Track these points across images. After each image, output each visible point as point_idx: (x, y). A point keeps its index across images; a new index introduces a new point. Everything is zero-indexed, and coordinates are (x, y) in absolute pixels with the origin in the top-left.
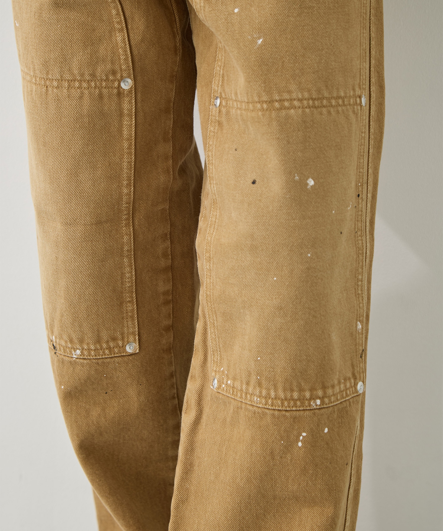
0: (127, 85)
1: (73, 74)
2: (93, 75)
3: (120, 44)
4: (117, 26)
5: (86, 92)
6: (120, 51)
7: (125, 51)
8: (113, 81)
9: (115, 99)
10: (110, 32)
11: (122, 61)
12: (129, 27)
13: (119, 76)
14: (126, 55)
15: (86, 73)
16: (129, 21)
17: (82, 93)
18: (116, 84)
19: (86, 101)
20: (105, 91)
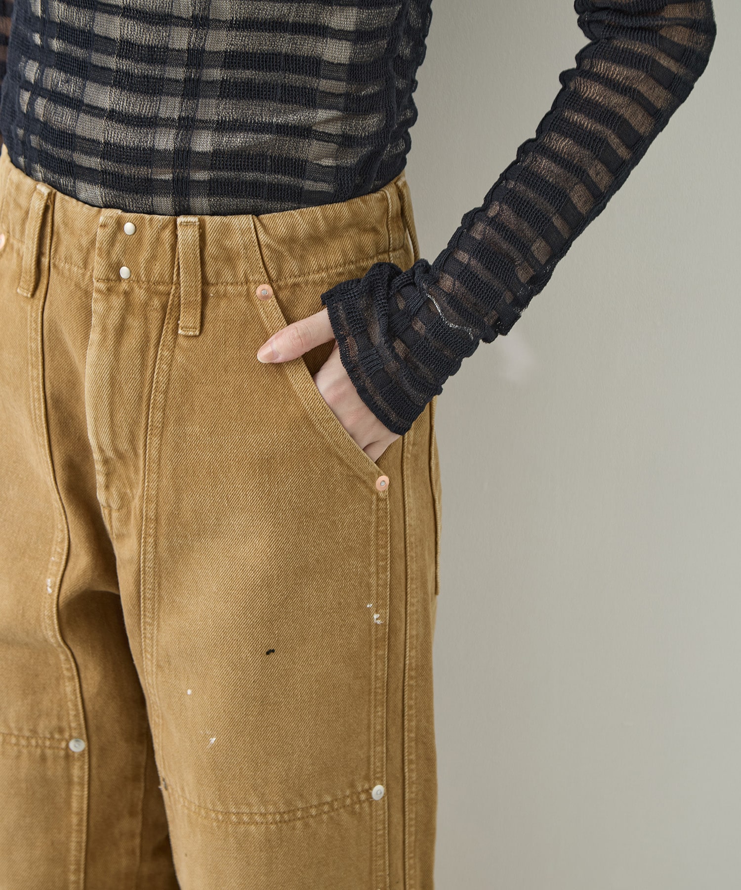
0: (77, 746)
1: (9, 727)
2: (34, 731)
3: (70, 696)
4: (67, 674)
5: (25, 751)
6: (70, 704)
7: (76, 705)
8: (60, 741)
9: (62, 762)
10: (58, 679)
11: (71, 718)
12: (82, 675)
13: (67, 735)
14: (77, 710)
15: (25, 728)
16: (82, 668)
17: (20, 752)
18: (63, 745)
19: (25, 762)
20: (49, 752)
